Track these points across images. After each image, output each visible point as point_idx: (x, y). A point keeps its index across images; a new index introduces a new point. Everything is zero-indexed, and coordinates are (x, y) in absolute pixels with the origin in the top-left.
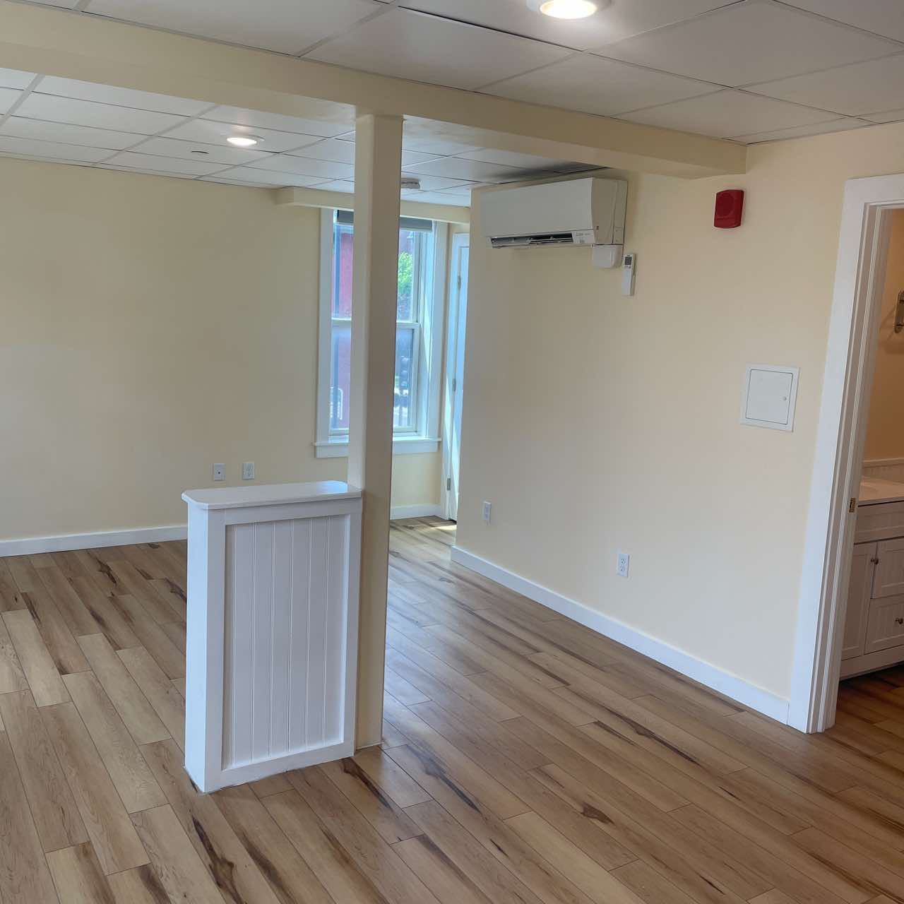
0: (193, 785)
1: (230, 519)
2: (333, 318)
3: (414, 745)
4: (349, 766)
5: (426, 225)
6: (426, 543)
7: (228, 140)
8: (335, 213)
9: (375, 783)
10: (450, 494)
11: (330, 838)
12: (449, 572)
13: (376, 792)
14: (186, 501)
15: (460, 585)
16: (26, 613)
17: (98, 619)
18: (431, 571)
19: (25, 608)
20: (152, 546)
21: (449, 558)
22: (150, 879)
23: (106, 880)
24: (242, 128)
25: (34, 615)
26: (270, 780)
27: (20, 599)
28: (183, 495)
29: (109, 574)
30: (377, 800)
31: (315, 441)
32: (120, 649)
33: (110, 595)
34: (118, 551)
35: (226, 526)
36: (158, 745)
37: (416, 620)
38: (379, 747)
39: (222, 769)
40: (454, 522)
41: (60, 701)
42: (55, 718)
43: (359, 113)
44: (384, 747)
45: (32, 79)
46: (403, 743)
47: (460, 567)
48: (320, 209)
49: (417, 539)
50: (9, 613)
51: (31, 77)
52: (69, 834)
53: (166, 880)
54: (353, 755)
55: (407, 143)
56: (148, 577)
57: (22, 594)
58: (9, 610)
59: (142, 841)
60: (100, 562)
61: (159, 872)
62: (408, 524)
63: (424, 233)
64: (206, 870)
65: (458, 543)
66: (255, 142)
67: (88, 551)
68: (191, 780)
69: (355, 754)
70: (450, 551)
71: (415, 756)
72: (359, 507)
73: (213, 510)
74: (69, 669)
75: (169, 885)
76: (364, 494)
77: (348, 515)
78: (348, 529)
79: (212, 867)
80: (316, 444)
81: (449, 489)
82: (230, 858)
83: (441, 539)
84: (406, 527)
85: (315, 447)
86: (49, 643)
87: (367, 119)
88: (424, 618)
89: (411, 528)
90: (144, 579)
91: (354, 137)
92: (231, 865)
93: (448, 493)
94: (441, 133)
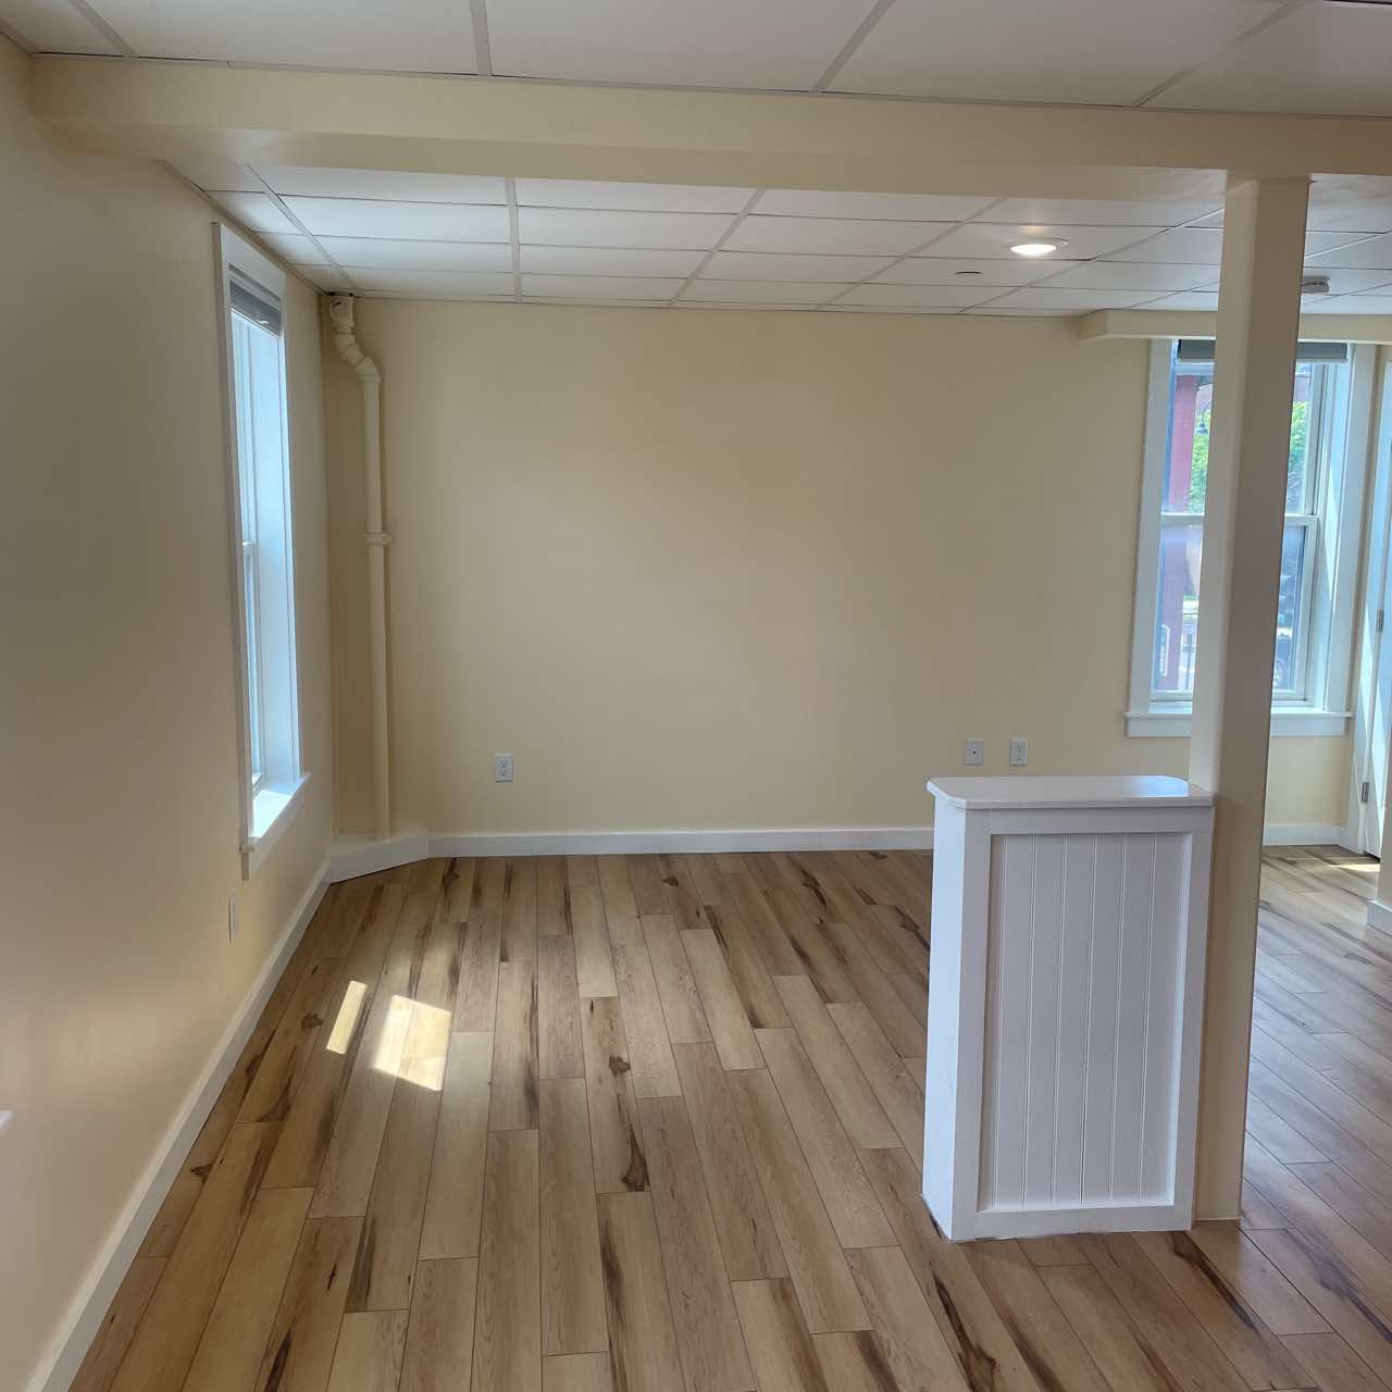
0: (935, 1224)
1: (999, 825)
2: (1163, 513)
3: (1296, 1231)
4: (1182, 1245)
5: (1337, 352)
6: (1321, 891)
7: (1013, 249)
8: (1175, 345)
9: (1230, 1284)
10: (1367, 809)
11: (1151, 1356)
12: (1365, 945)
13: (1230, 1299)
14: (933, 793)
15: (1384, 969)
16: (710, 934)
17: (802, 955)
18: (1327, 939)
19: (706, 928)
20: (875, 855)
21: (1364, 921)
22: (871, 1351)
23: (811, 1340)
24: (1033, 229)
25: (721, 939)
26: (1052, 1241)
27: (703, 914)
28: (929, 783)
29: (817, 891)
30: (1233, 1313)
31: (1127, 710)
32: (832, 1002)
33: (818, 922)
34: (827, 858)
35: (992, 836)
36: (882, 1154)
37: (1302, 1020)
38: (1236, 1224)
39: (978, 1210)
40: (1376, 860)
41: (752, 1067)
42: (745, 1088)
43: (1231, 182)
44: (1244, 1225)
45: (751, 195)
46: (1279, 1225)
47: (1381, 936)
48: (1149, 341)
49: (1303, 883)
50: (688, 931)
51: (750, 192)
52: (762, 1260)
53: (894, 1361)
54: (1189, 1229)
55: (1315, 218)
56: (870, 901)
57: (705, 908)
58: (689, 928)
59: (862, 1294)
60: (803, 871)
61: (885, 1345)
62: (1288, 856)
63: (1331, 365)
64: (954, 1362)
65: (1382, 895)
66: (1054, 248)
67: (788, 855)
68: (932, 1218)
69: (1192, 1228)
70: (1366, 909)
71: (1300, 1252)
72: (1208, 822)
73: (972, 810)
74: (763, 1022)
75: (900, 1370)
76: (1218, 801)
77: (1187, 833)
78: (1188, 858)
79: (963, 1356)
80: (1128, 715)
81: (1365, 799)
82: (990, 1351)
83: (1349, 887)
84: (1283, 860)
85: (1127, 720)
86: (739, 981)
87: (1247, 188)
88: (1317, 1020)
89: (1292, 863)
90: (864, 903)
91: (1222, 219)
92: (991, 1361)
93: (1362, 807)
94: (1378, 196)
